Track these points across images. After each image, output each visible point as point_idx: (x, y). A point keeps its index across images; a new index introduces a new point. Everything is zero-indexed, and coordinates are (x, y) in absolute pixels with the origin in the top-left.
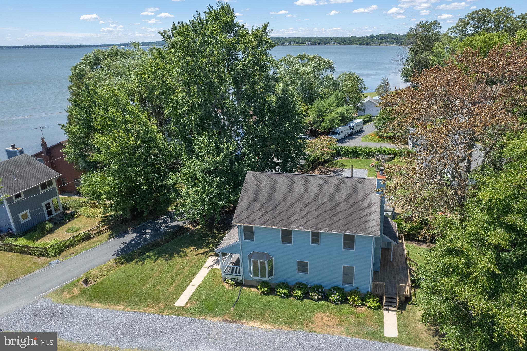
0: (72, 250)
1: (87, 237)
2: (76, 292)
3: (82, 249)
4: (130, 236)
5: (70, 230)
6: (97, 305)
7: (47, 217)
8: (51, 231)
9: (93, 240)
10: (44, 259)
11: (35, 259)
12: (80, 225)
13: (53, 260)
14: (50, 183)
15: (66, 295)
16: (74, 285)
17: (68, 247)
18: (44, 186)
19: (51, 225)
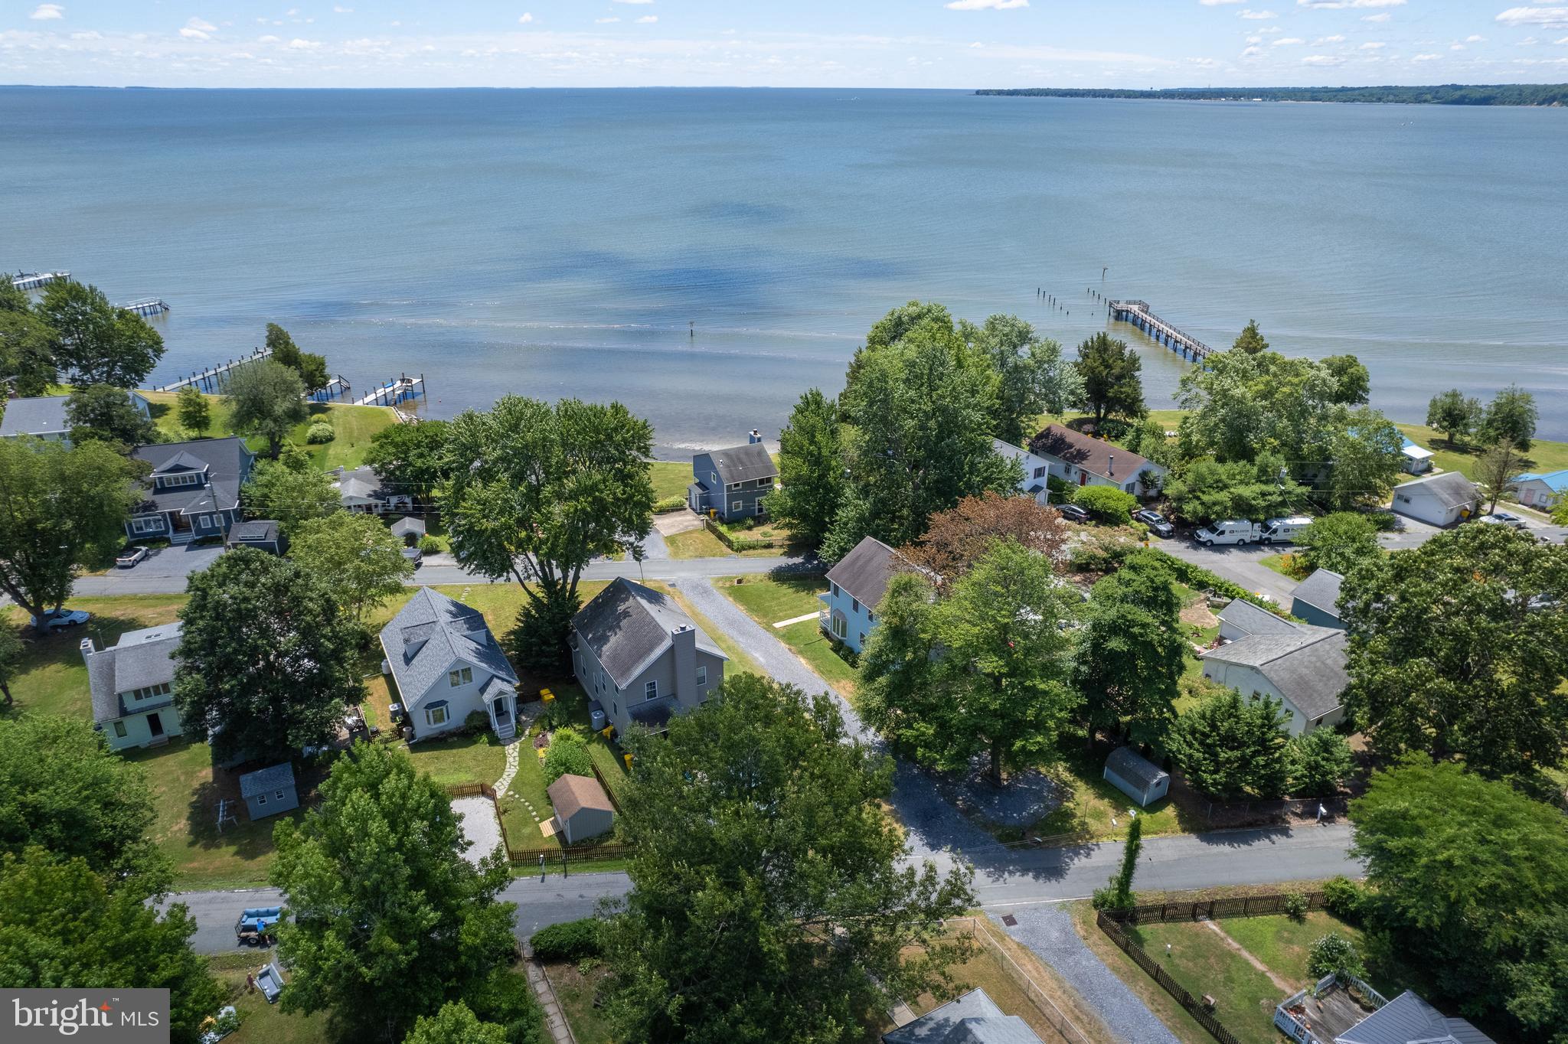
0: (751, 552)
1: (770, 546)
2: (728, 585)
3: (760, 556)
4: (798, 560)
5: (765, 534)
6: (731, 599)
7: (757, 513)
8: (750, 528)
9: (773, 550)
10: (728, 550)
11: (723, 547)
13: (733, 554)
14: (768, 480)
15: (720, 584)
16: (730, 579)
17: (750, 548)
19: (752, 523)
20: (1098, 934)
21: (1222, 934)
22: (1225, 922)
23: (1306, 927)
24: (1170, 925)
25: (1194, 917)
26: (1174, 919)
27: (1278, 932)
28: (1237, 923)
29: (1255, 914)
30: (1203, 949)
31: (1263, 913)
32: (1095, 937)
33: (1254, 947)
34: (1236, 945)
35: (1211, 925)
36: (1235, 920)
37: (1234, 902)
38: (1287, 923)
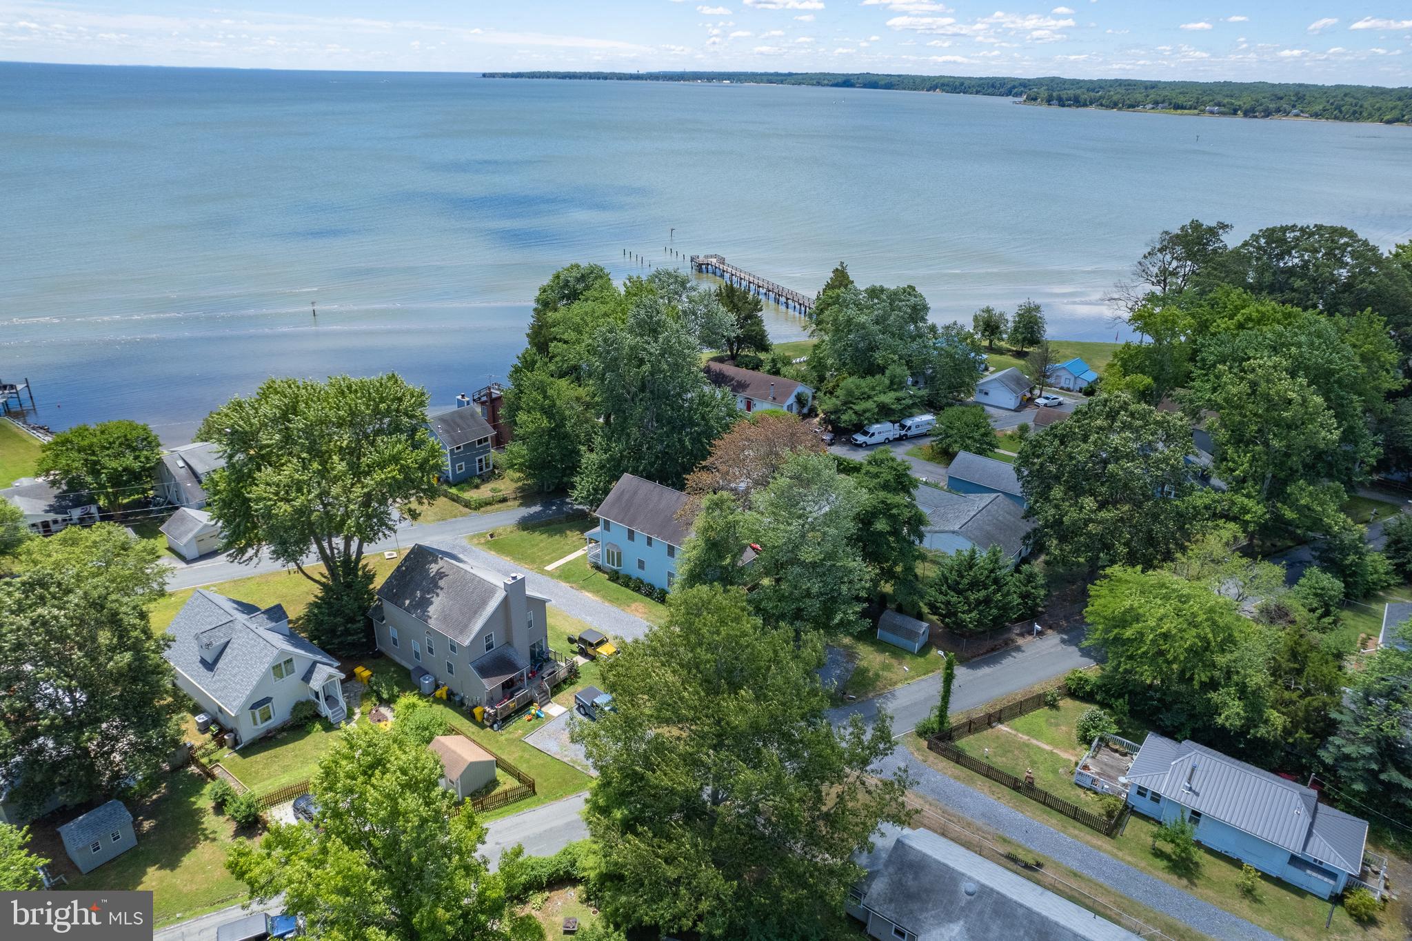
0: (489, 508)
1: (504, 500)
2: (483, 540)
3: (498, 510)
4: (537, 508)
5: (493, 490)
6: (493, 553)
7: (478, 473)
8: (477, 487)
9: (509, 503)
10: (467, 510)
11: (461, 508)
12: (503, 487)
13: (474, 513)
14: (486, 440)
15: (475, 541)
16: (483, 535)
17: (487, 504)
18: (480, 442)
19: (479, 481)
20: (932, 756)
21: (1013, 732)
22: (1011, 722)
23: (1062, 712)
24: (977, 735)
25: (990, 725)
26: (977, 730)
27: (1047, 720)
28: (1019, 721)
29: (1027, 712)
30: (1007, 746)
31: (1032, 710)
32: (931, 759)
33: (1038, 735)
34: (1026, 737)
35: (1003, 728)
36: (1017, 720)
37: (1010, 708)
38: (1050, 712)
